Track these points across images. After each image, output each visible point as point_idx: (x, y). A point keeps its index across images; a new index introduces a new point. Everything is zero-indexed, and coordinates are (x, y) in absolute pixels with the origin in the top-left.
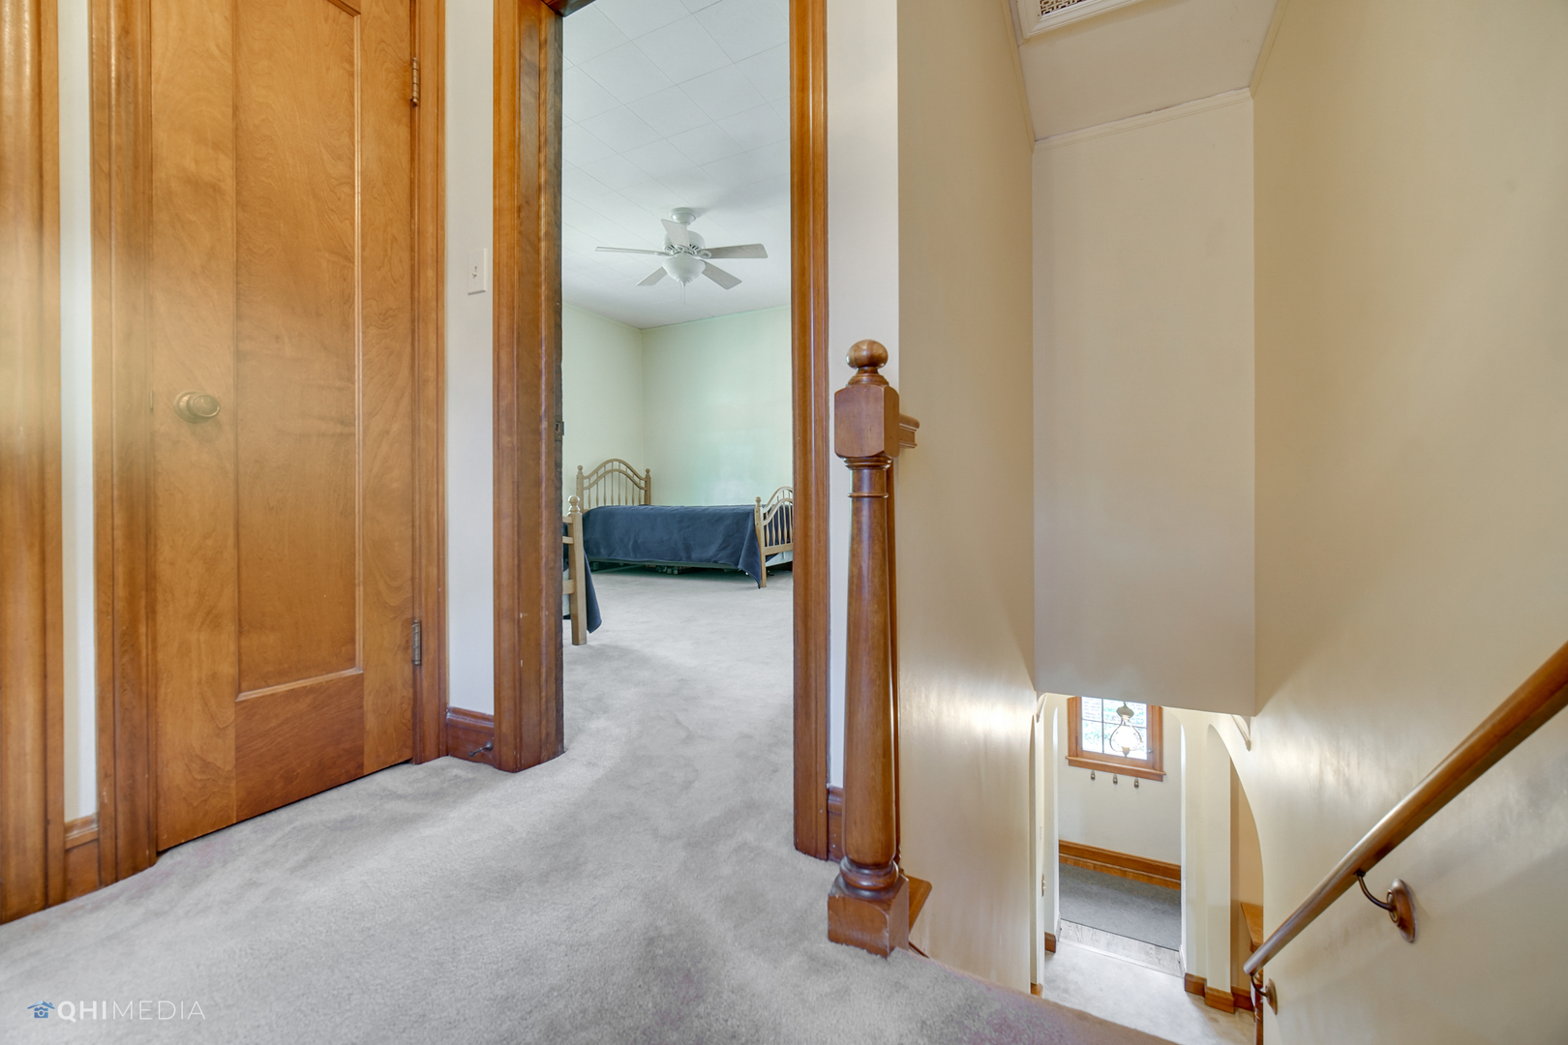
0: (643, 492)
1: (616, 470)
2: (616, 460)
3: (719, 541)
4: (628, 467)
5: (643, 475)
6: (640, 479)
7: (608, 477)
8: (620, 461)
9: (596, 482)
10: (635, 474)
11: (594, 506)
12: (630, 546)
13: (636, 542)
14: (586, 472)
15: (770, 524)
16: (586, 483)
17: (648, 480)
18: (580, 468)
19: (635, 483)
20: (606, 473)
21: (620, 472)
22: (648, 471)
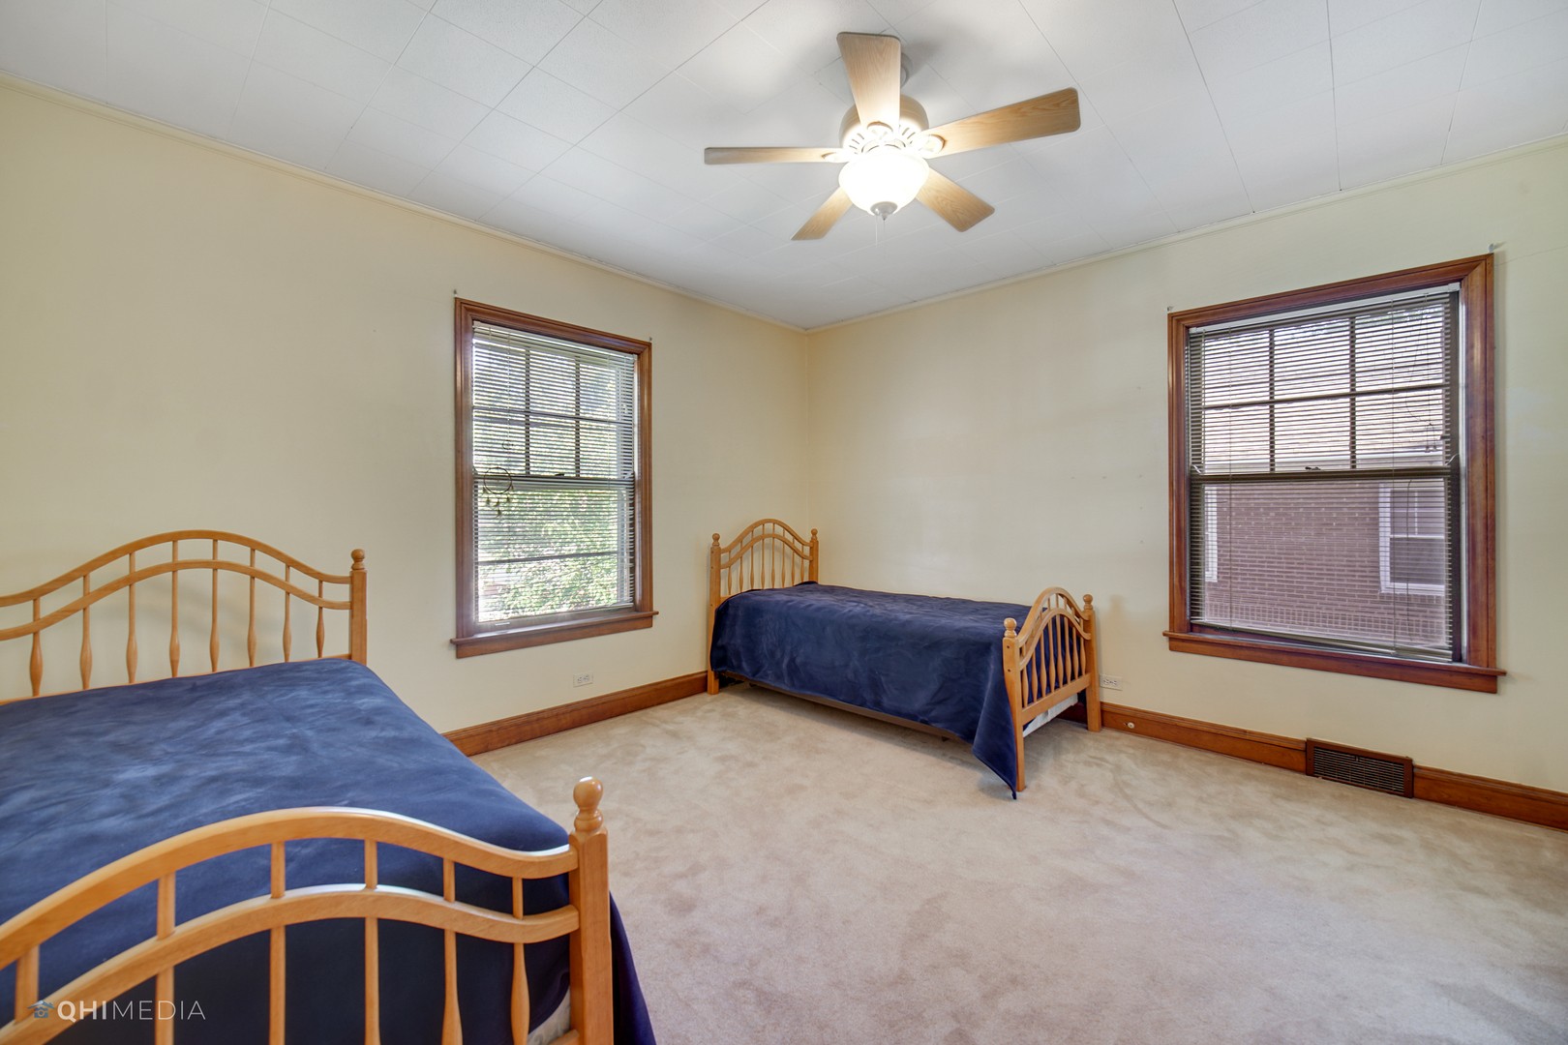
0: (807, 563)
1: (769, 536)
2: (769, 521)
3: (934, 687)
4: (786, 528)
5: (807, 538)
6: (803, 544)
7: (757, 545)
8: (775, 522)
9: (740, 557)
10: (795, 537)
11: (734, 592)
12: (784, 666)
13: (792, 660)
14: (723, 544)
15: (1029, 666)
16: (724, 558)
17: (814, 546)
18: (716, 538)
19: (795, 551)
20: (755, 540)
21: (774, 536)
22: (814, 533)
